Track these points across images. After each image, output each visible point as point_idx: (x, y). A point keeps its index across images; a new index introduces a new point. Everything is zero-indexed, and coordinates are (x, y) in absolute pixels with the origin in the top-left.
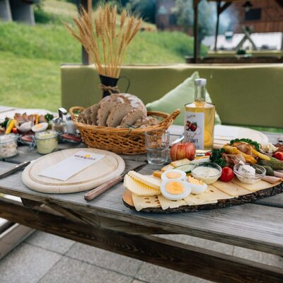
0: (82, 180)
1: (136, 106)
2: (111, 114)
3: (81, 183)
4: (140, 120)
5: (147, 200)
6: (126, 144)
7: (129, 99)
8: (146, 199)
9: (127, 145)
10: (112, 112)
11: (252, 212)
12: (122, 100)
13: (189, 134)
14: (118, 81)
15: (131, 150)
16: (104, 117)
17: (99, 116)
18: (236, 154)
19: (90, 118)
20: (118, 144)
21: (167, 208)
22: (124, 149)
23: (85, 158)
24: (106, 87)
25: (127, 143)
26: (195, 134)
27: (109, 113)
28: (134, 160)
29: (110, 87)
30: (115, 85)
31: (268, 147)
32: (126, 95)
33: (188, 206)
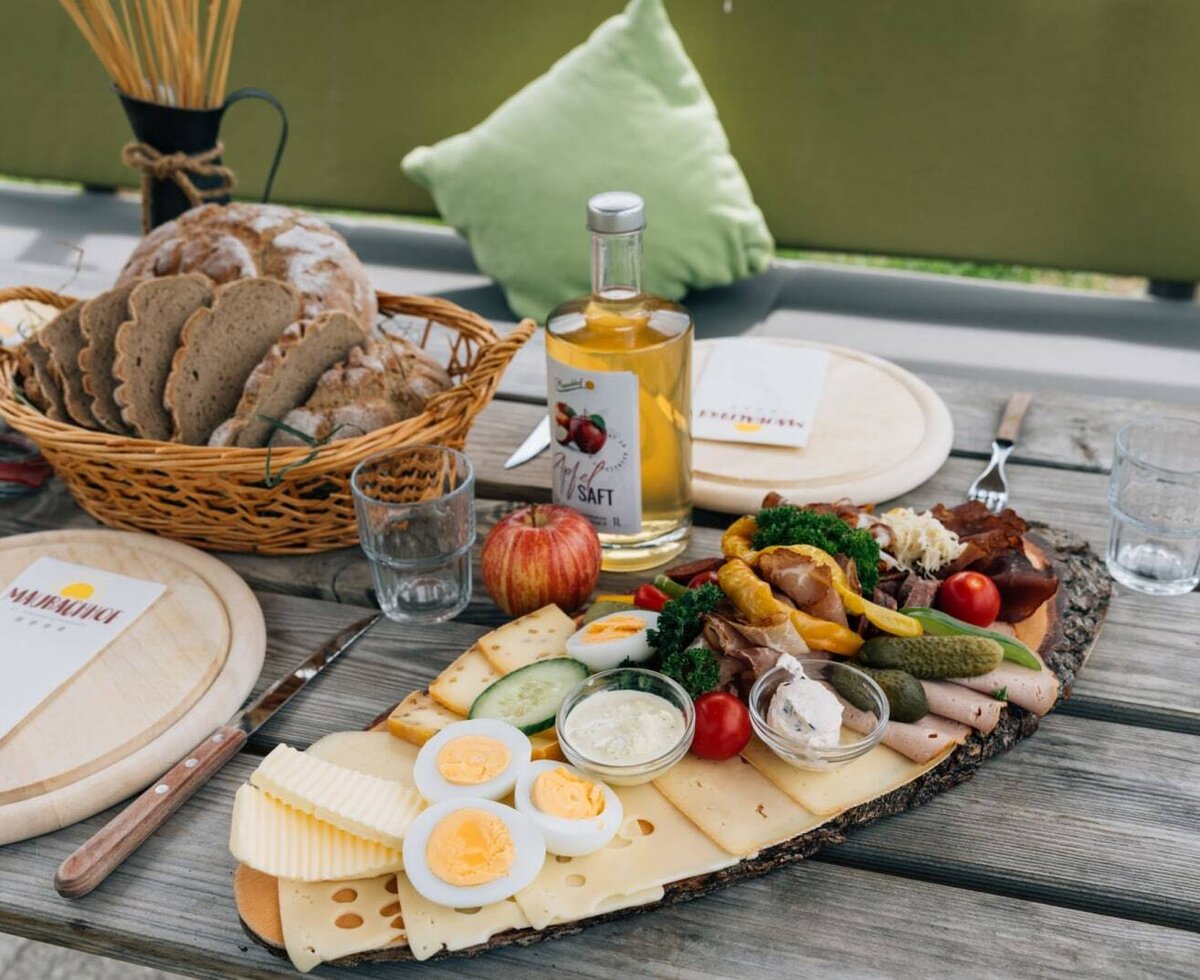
0: (44, 774)
1: (320, 282)
2: (187, 349)
3: (40, 788)
4: (334, 375)
5: (344, 909)
6: (269, 514)
7: (282, 241)
8: (339, 898)
9: (279, 515)
10: (189, 339)
11: (814, 918)
12: (242, 251)
13: (570, 464)
14: (225, 123)
15: (296, 538)
16: (150, 363)
17: (122, 364)
18: (767, 622)
19: (75, 373)
20: (231, 511)
21: (435, 948)
22: (265, 535)
23: (64, 609)
24: (162, 161)
25: (276, 507)
26: (600, 466)
27: (177, 343)
28: (314, 594)
29: (180, 158)
30: (210, 144)
31: (923, 541)
32: (267, 217)
33: (530, 930)
